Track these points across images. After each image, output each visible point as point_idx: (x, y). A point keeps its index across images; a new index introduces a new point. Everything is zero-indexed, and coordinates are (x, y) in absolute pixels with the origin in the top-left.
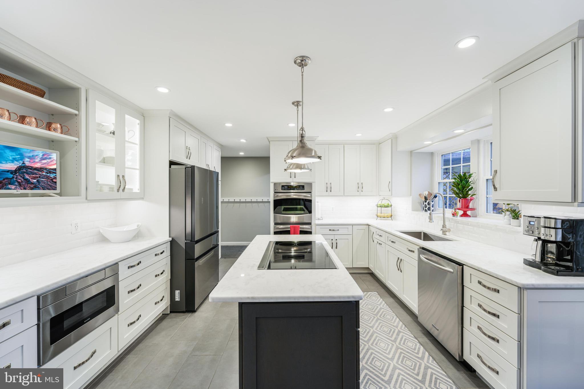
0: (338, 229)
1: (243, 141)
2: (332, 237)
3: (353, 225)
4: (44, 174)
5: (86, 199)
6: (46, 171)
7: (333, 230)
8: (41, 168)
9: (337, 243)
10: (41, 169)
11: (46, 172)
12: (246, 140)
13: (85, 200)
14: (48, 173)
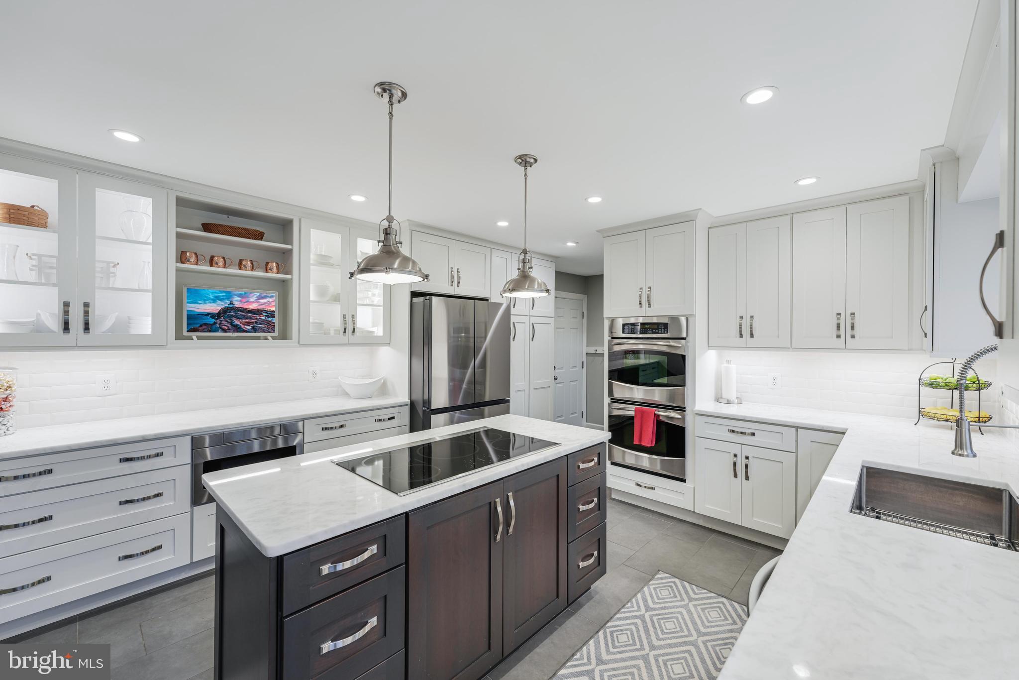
0: (753, 431)
1: (570, 244)
2: (736, 449)
3: (797, 428)
4: (263, 318)
5: (299, 343)
6: (266, 314)
7: (742, 433)
8: (258, 310)
9: (746, 466)
10: (258, 312)
11: (266, 316)
12: (577, 243)
13: (297, 344)
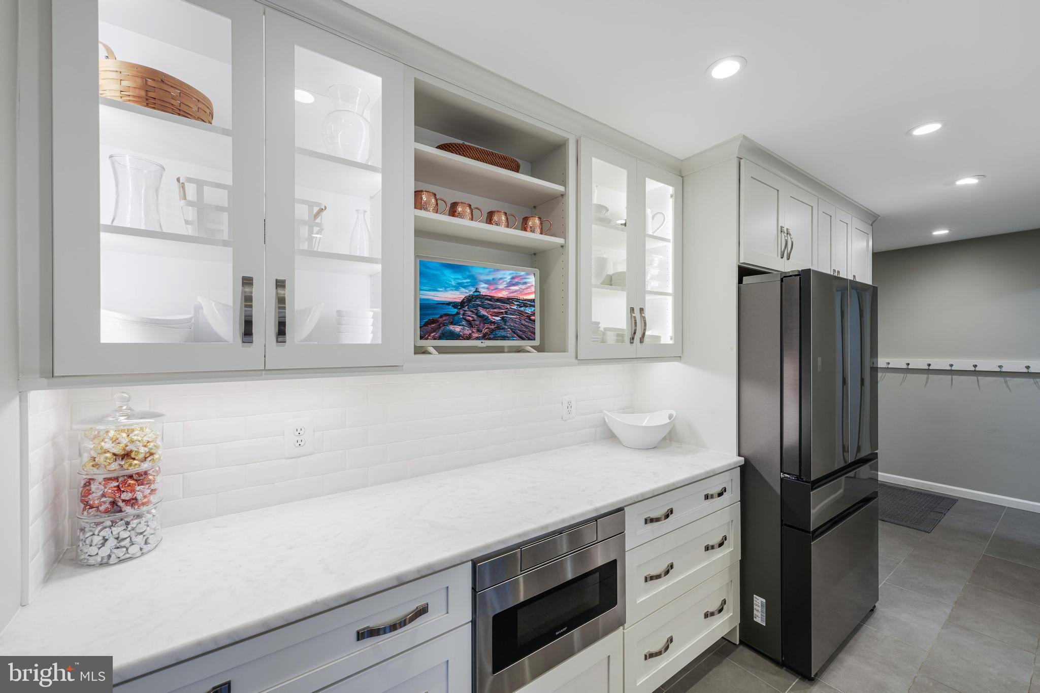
4: (515, 307)
5: (576, 357)
6: (518, 303)
8: (508, 299)
13: (573, 360)
14: (521, 307)
